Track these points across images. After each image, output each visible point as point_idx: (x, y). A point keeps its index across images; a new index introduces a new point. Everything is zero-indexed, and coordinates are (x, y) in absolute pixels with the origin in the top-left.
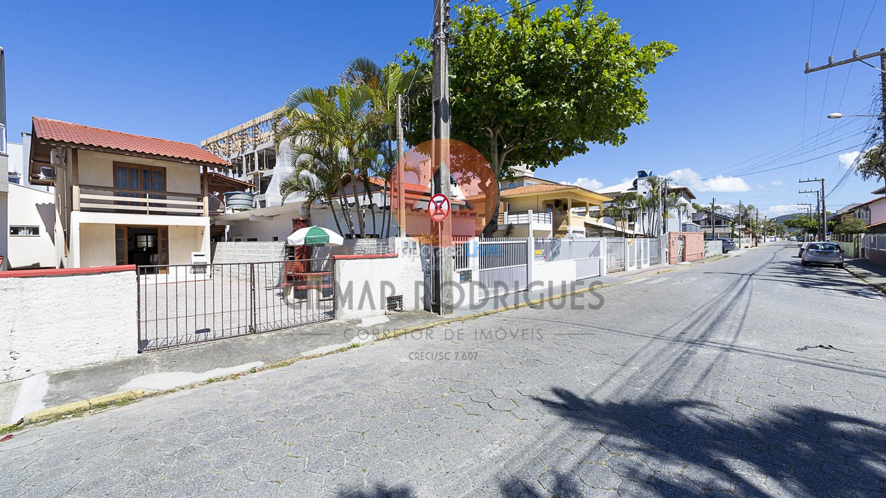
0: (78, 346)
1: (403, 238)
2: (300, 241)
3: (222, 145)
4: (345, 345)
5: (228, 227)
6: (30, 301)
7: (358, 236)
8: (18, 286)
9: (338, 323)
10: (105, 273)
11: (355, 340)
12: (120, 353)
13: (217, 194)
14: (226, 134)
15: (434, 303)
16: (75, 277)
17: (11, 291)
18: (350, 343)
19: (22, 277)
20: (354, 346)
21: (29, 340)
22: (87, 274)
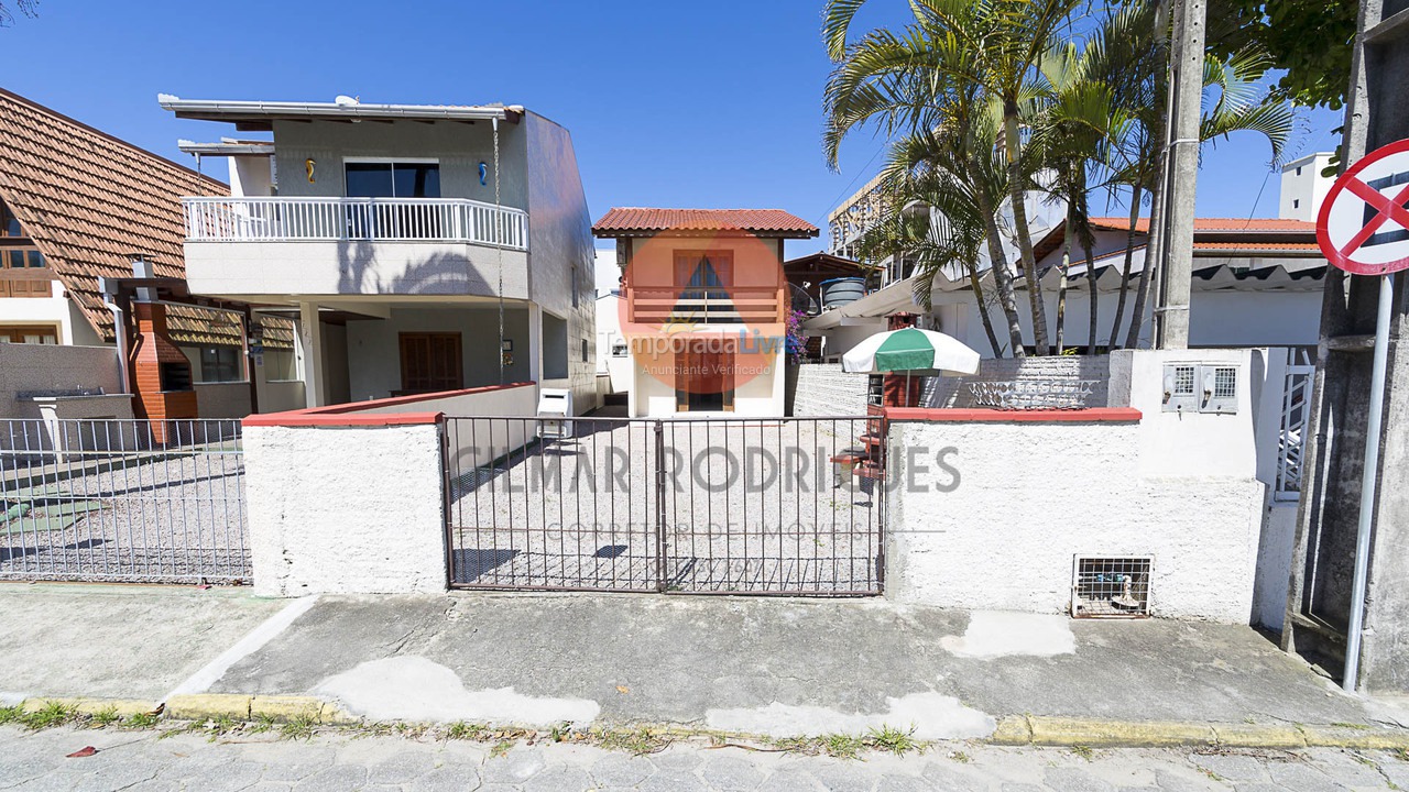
0: (360, 558)
1: (1177, 351)
2: (864, 364)
3: (854, 214)
4: (856, 725)
5: (824, 338)
6: (300, 469)
7: (1030, 351)
8: (285, 441)
9: (884, 612)
10: (392, 426)
11: (903, 714)
12: (419, 583)
13: (809, 284)
14: (859, 195)
15: (1307, 622)
16: (353, 431)
17: (278, 449)
18: (877, 724)
19: (291, 427)
20: (886, 743)
21: (303, 535)
22: (368, 427)
